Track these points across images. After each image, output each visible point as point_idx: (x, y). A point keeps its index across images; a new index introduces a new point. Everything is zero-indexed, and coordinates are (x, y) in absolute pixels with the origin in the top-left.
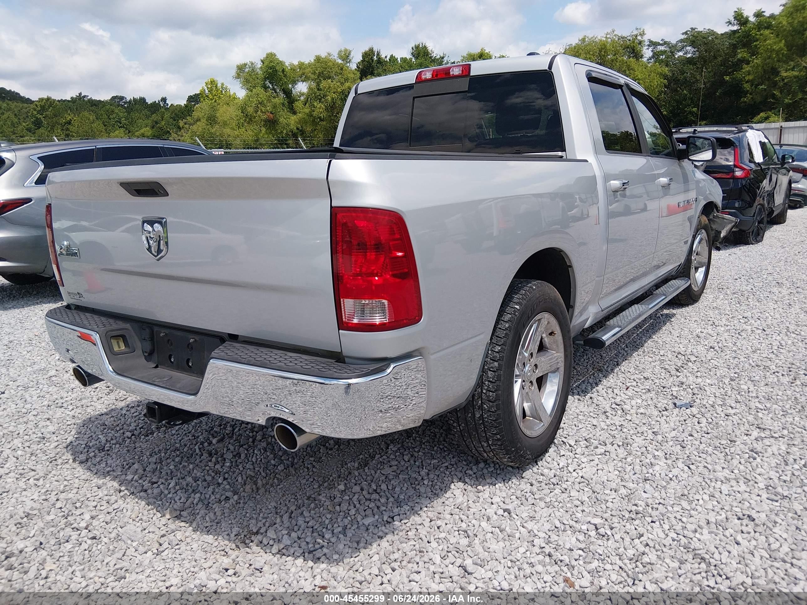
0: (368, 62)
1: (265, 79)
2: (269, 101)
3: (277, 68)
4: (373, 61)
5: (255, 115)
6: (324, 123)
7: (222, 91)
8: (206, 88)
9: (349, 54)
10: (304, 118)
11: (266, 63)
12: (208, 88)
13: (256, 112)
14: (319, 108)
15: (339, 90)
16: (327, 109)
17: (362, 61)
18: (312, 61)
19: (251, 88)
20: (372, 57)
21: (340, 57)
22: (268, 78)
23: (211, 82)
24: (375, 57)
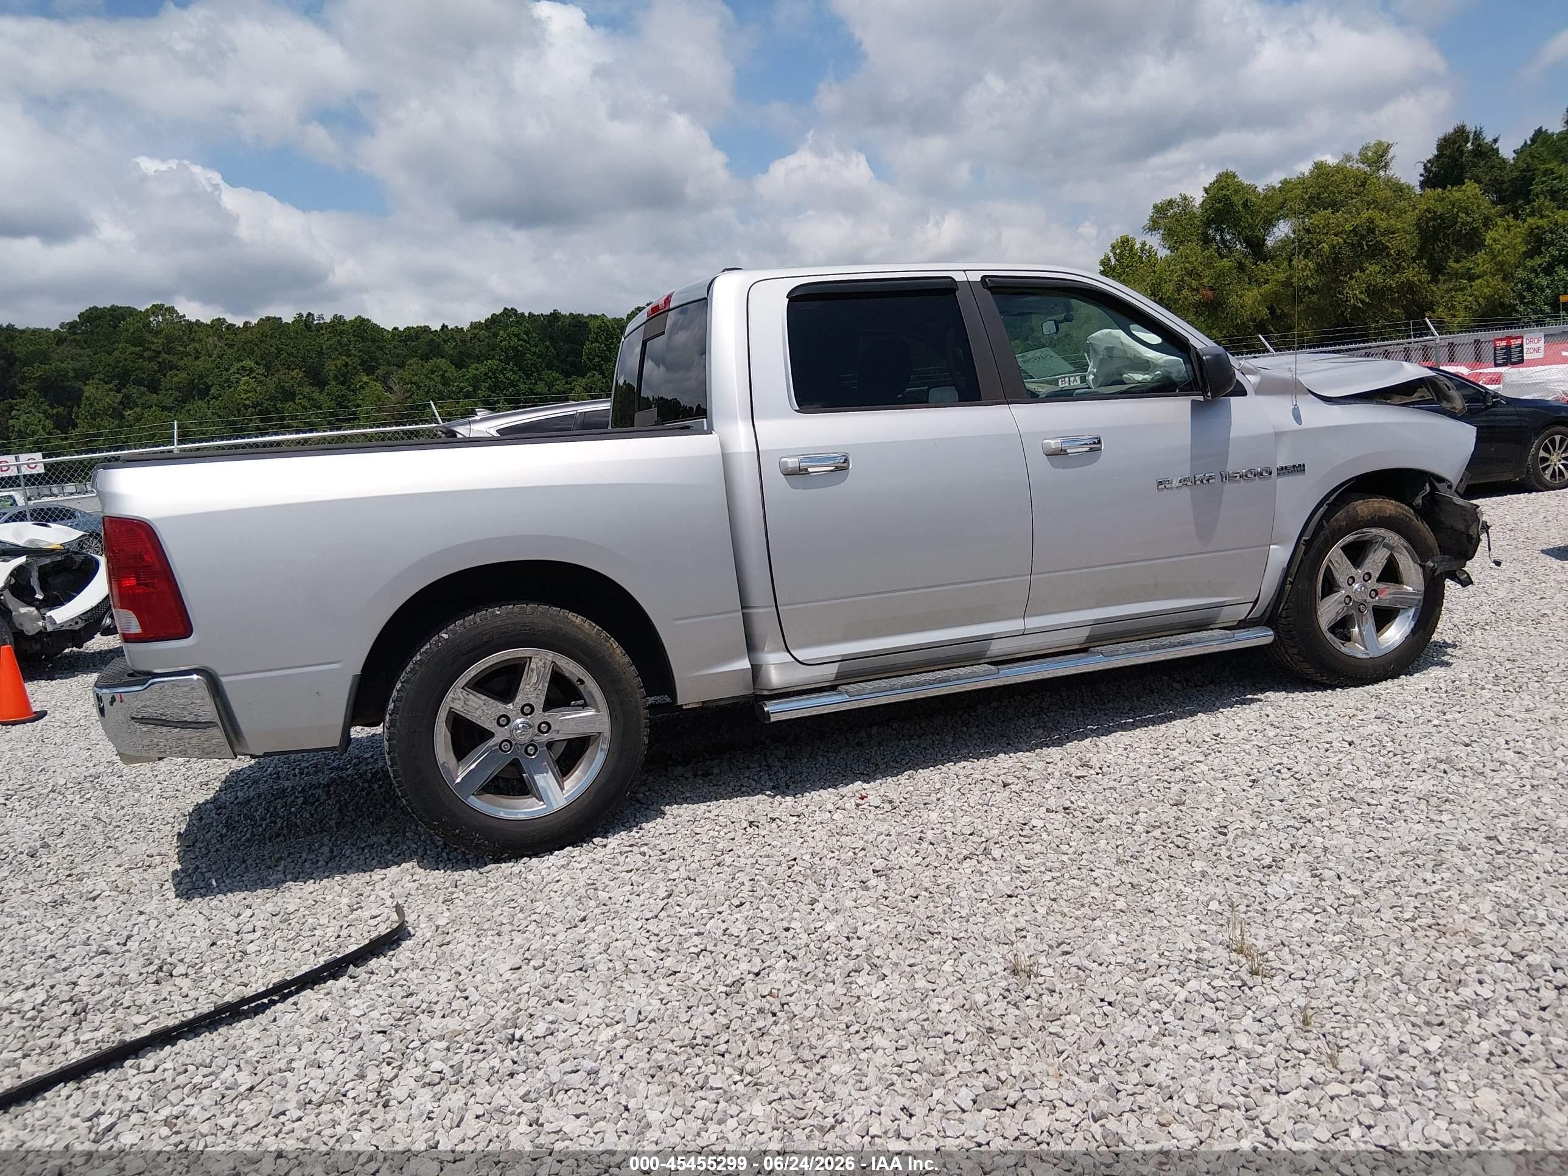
0: (1449, 157)
1: (1208, 224)
2: (1209, 265)
3: (1235, 199)
4: (1462, 153)
5: (1176, 296)
6: (1315, 298)
7: (1140, 257)
8: (1111, 255)
9: (1386, 151)
10: (1274, 293)
11: (1211, 193)
12: (1115, 254)
13: (1179, 290)
14: (1303, 270)
15: (1348, 227)
16: (1320, 269)
17: (1436, 156)
18: (1307, 173)
19: (1177, 245)
20: (1460, 146)
21: (1364, 159)
22: (1213, 221)
23: (1122, 242)
24: (1469, 145)
